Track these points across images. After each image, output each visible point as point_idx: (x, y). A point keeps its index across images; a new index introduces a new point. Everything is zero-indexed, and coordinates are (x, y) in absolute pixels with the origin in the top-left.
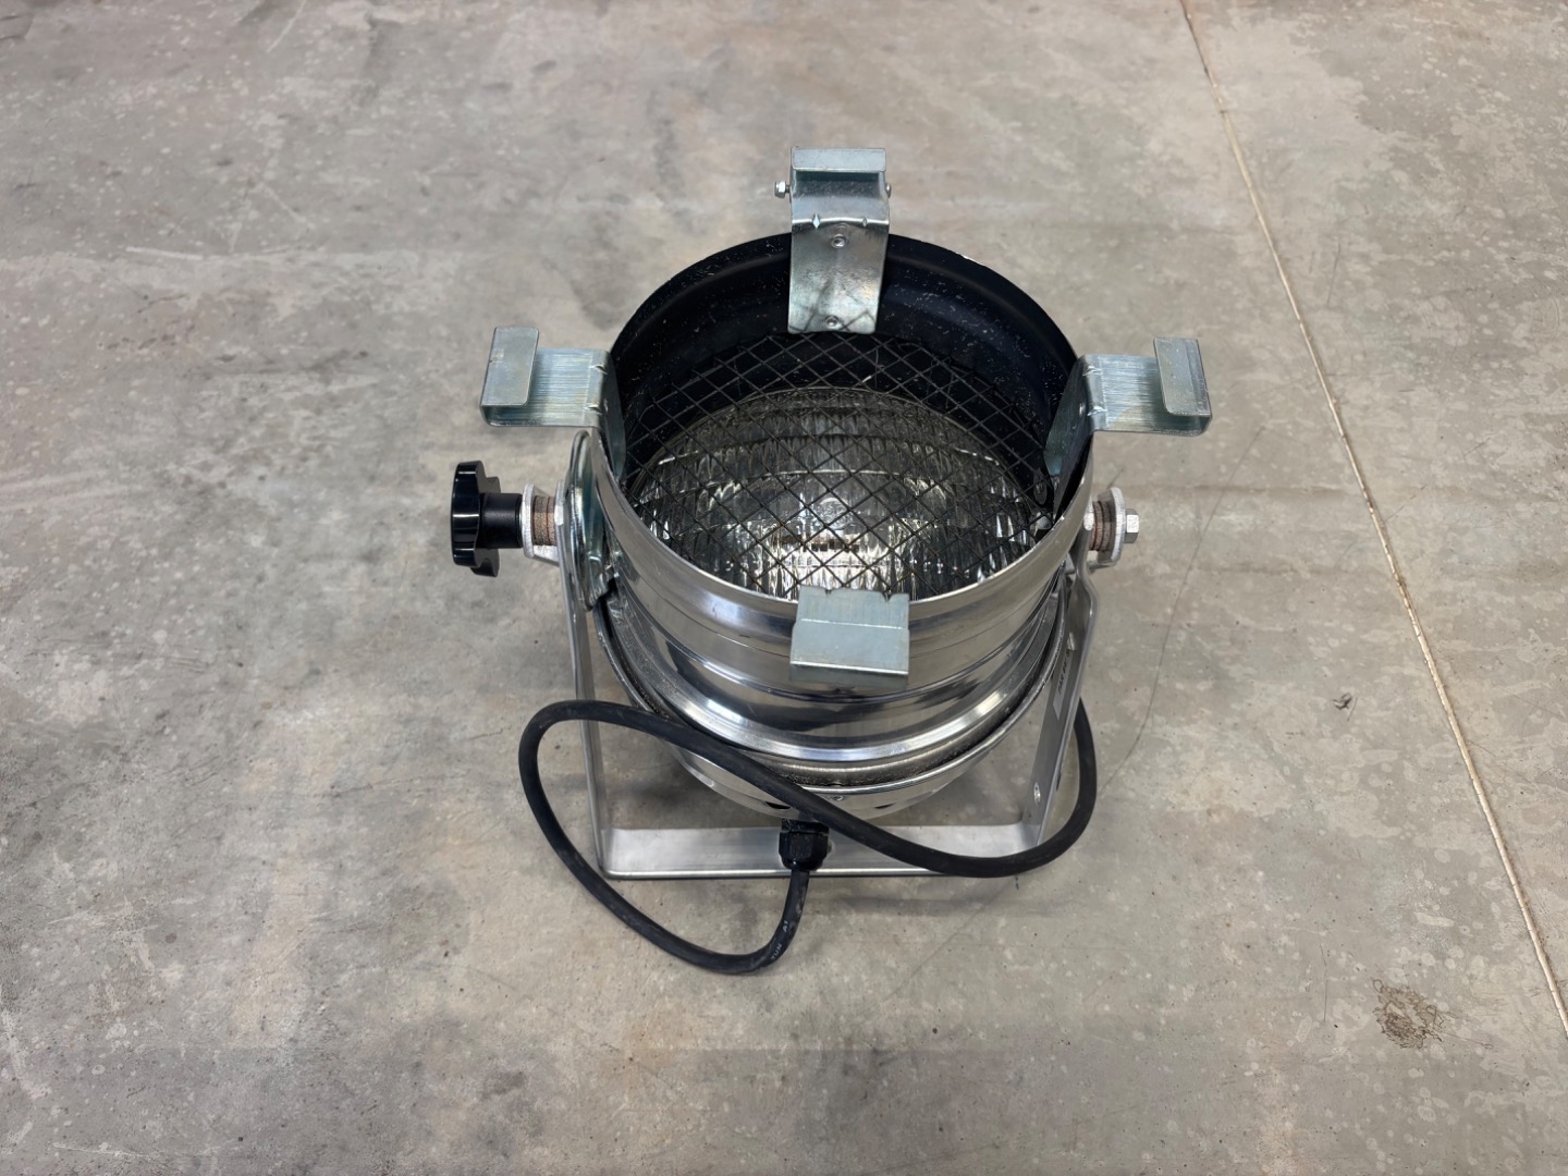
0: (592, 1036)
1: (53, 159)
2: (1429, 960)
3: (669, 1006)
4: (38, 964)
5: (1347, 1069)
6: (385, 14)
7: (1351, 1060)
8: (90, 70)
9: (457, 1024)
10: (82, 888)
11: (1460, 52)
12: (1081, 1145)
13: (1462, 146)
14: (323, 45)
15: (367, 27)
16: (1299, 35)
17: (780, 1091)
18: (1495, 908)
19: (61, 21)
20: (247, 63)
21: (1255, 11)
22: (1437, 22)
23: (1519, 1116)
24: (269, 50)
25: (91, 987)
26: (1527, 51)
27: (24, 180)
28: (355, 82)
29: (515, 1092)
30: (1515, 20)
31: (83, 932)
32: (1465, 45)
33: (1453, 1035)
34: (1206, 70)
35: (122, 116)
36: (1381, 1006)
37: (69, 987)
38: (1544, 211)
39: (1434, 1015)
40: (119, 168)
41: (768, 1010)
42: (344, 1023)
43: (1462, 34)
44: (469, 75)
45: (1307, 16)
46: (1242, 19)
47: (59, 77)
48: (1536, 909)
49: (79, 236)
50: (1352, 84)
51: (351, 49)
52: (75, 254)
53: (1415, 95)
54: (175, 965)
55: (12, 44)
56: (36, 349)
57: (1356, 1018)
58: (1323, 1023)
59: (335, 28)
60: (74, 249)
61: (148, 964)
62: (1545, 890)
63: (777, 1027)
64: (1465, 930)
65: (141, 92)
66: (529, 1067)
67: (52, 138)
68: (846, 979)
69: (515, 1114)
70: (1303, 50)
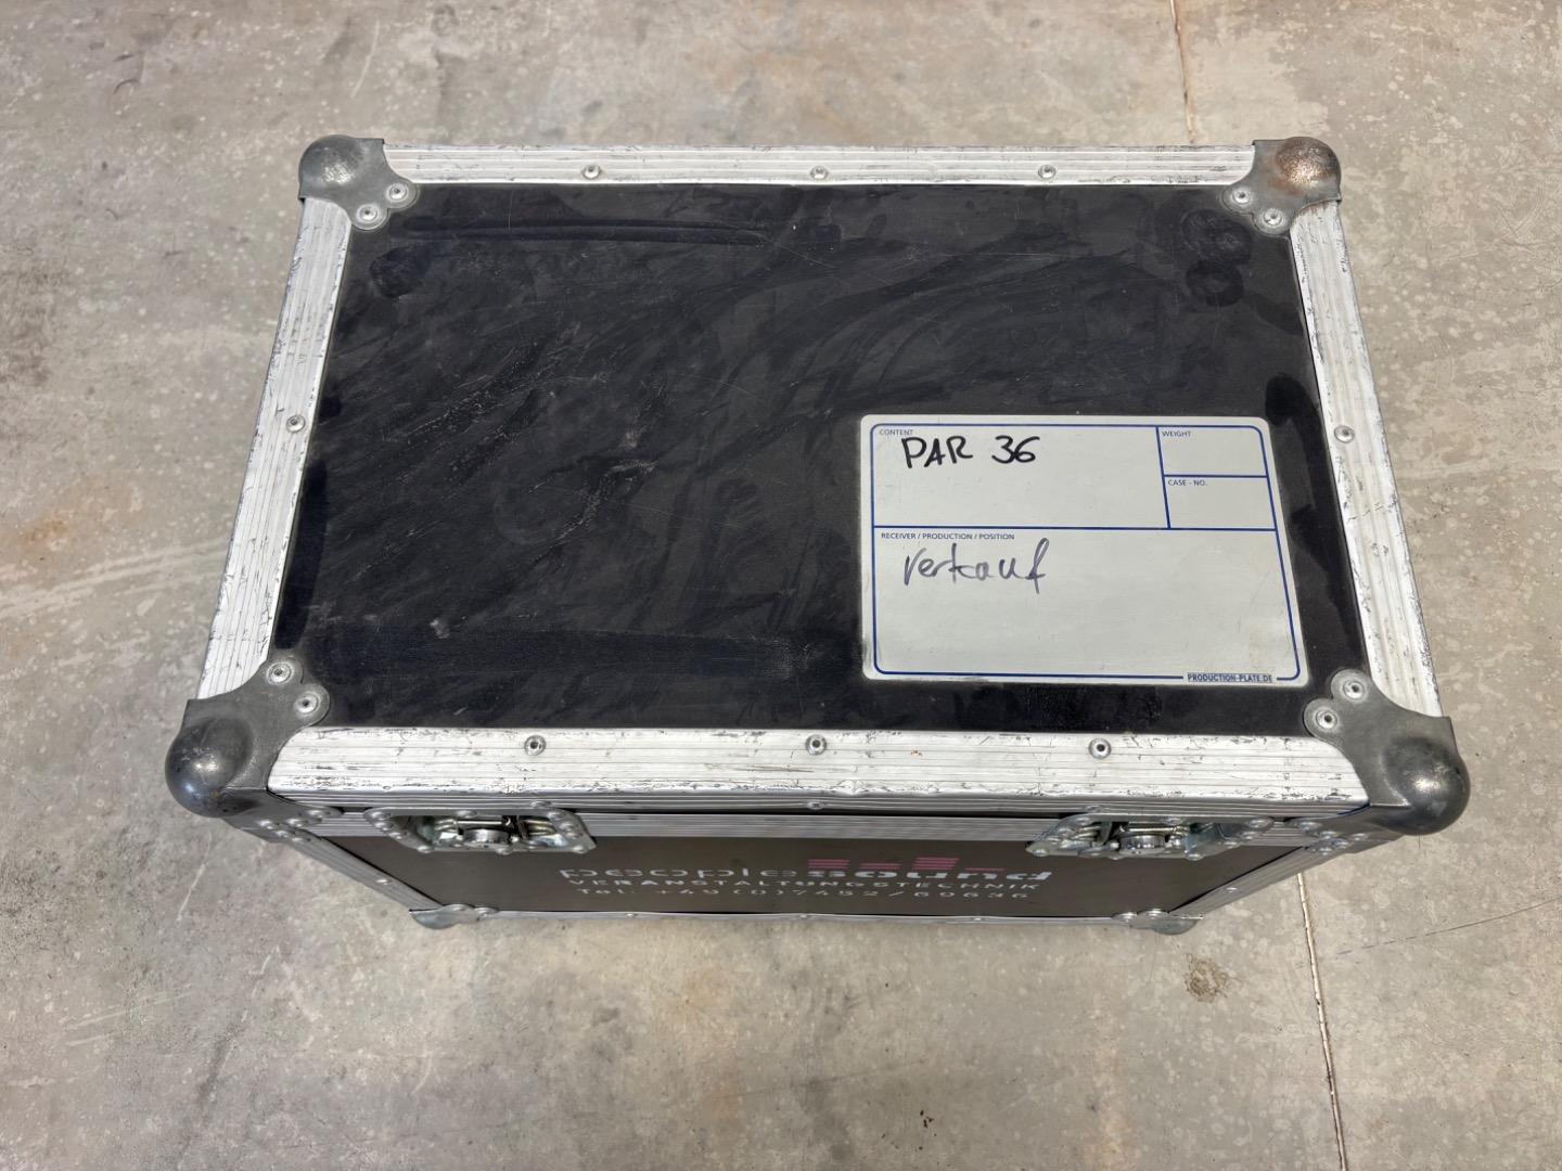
0: (662, 986)
1: (188, 223)
2: (1228, 940)
3: (711, 965)
4: (300, 930)
5: (1159, 1014)
6: (451, 48)
7: (1162, 1009)
8: (202, 119)
9: (574, 976)
10: (321, 877)
11: (1427, 67)
12: (976, 1062)
13: (1406, 186)
14: (400, 86)
15: (435, 64)
16: (1279, 50)
17: (784, 1024)
18: (1283, 904)
19: (168, 60)
20: (337, 111)
21: (1242, 18)
22: (1413, 29)
23: (1270, 1050)
24: (353, 95)
25: (337, 947)
26: (1492, 65)
27: (169, 246)
28: (432, 131)
29: (614, 1021)
30: (1490, 25)
31: (326, 908)
32: (1436, 58)
33: (1236, 993)
34: (1186, 95)
35: (238, 174)
36: (1189, 972)
37: (324, 946)
38: (1463, 260)
39: (1225, 980)
40: (247, 234)
41: (777, 969)
42: (502, 974)
43: (1434, 44)
44: (528, 120)
45: (1290, 25)
46: (1229, 29)
47: (178, 129)
48: (1313, 905)
49: (225, 309)
50: (1318, 110)
51: (424, 91)
52: (226, 328)
53: (1374, 123)
54: (389, 932)
55: (131, 90)
56: (212, 424)
57: (1170, 980)
58: (1149, 983)
59: (408, 66)
60: (225, 322)
61: (372, 932)
62: (1323, 891)
63: (782, 981)
64: (1258, 920)
65: (250, 146)
66: (622, 1005)
67: (184, 199)
68: (829, 948)
69: (615, 1036)
70: (1281, 68)
